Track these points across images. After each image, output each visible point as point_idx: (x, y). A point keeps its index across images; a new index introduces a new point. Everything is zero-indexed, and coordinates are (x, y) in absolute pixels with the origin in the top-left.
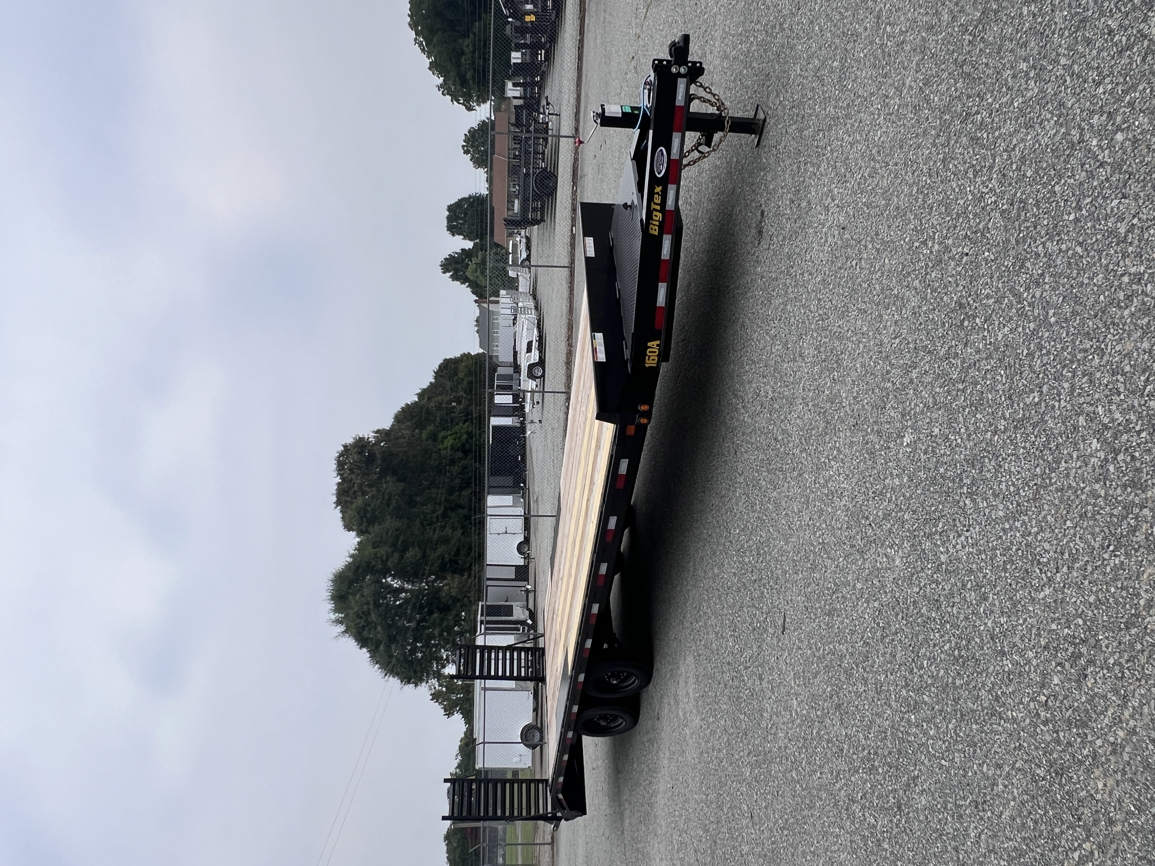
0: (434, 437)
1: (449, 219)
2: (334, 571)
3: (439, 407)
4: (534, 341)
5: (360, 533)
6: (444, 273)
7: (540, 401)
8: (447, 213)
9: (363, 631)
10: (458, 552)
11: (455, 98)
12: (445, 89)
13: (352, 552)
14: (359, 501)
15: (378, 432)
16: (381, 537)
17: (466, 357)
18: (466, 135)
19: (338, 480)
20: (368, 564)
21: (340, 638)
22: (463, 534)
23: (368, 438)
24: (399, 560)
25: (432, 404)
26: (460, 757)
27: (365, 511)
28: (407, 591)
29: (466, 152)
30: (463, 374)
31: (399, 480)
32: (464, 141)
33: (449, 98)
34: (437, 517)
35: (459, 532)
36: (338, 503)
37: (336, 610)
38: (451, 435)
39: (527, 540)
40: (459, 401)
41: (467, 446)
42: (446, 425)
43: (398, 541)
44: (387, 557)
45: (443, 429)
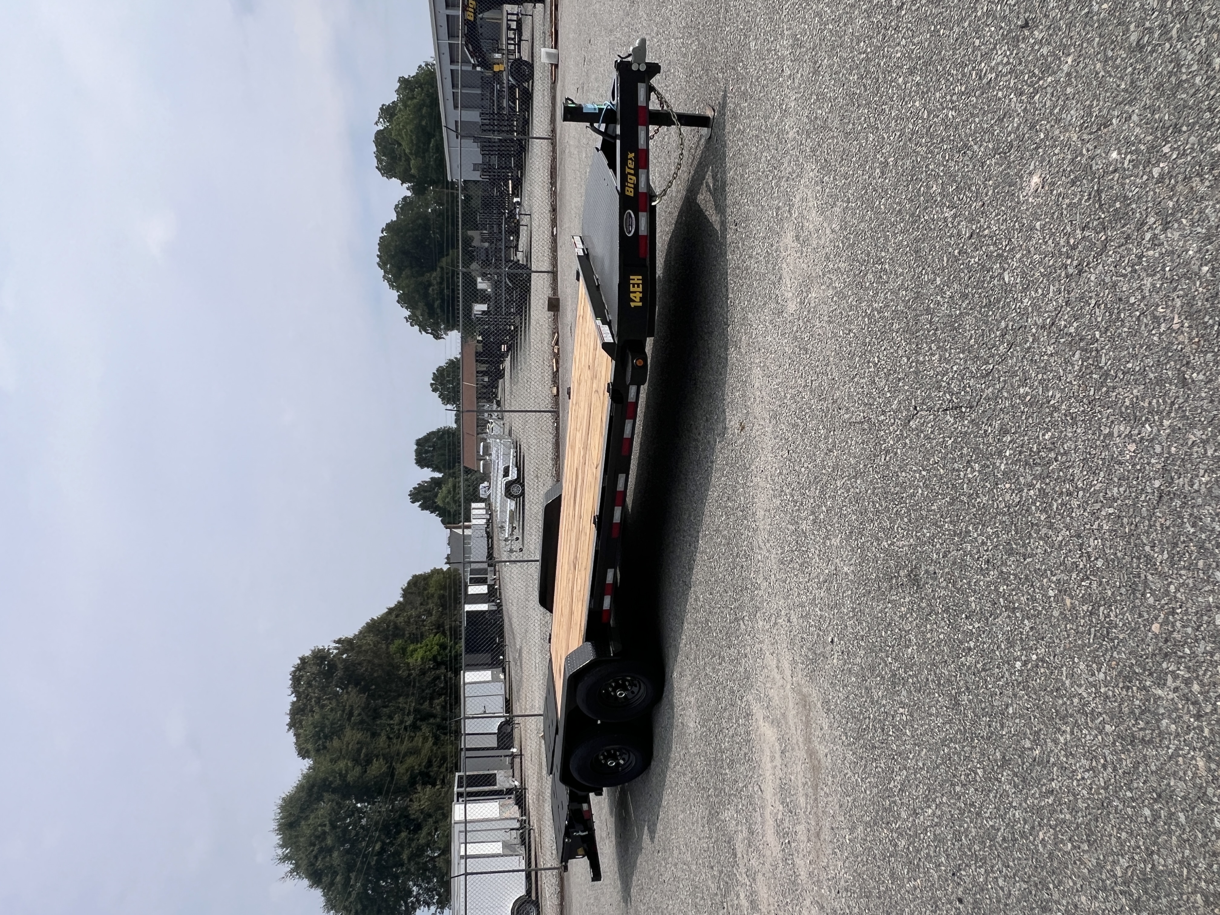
0: (403, 650)
1: (418, 453)
2: (283, 795)
3: (408, 621)
8: (416, 447)
10: (430, 763)
12: (413, 320)
14: (316, 716)
15: (339, 641)
16: (341, 751)
17: (436, 572)
18: (434, 374)
19: (293, 698)
21: (287, 880)
22: (435, 744)
25: (401, 619)
29: (434, 390)
30: (433, 589)
32: (433, 379)
33: (417, 328)
34: (406, 729)
36: (291, 725)
37: (283, 844)
38: (421, 648)
40: (429, 613)
41: (439, 658)
42: (416, 638)
43: (360, 755)
44: (346, 771)
45: (413, 643)
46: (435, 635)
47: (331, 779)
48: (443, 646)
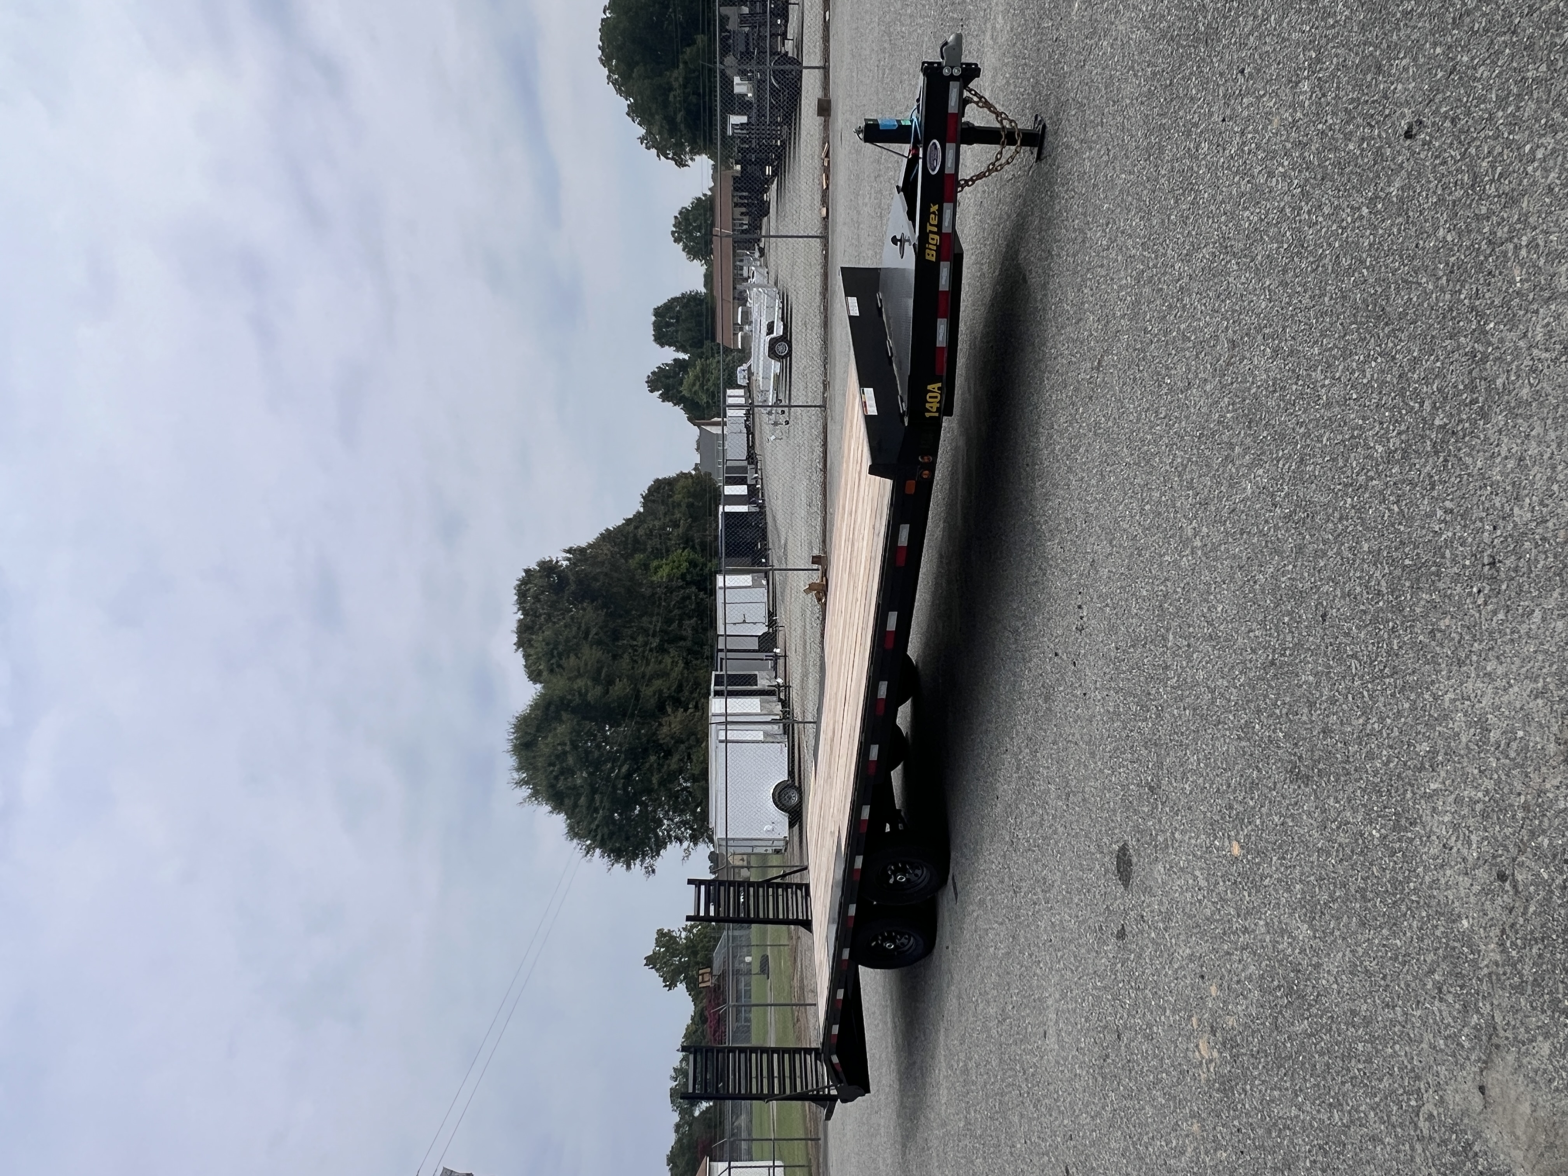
0: (646, 566)
2: (515, 718)
3: (650, 534)
11: (662, 152)
12: (649, 141)
15: (569, 551)
19: (519, 615)
20: (562, 699)
21: (526, 806)
22: (686, 668)
23: (558, 560)
24: (603, 694)
25: (641, 532)
33: (654, 151)
34: (651, 650)
37: (519, 767)
38: (667, 564)
40: (676, 525)
41: (689, 575)
42: (660, 553)
43: (600, 675)
45: (656, 558)
46: (684, 549)
48: (693, 564)
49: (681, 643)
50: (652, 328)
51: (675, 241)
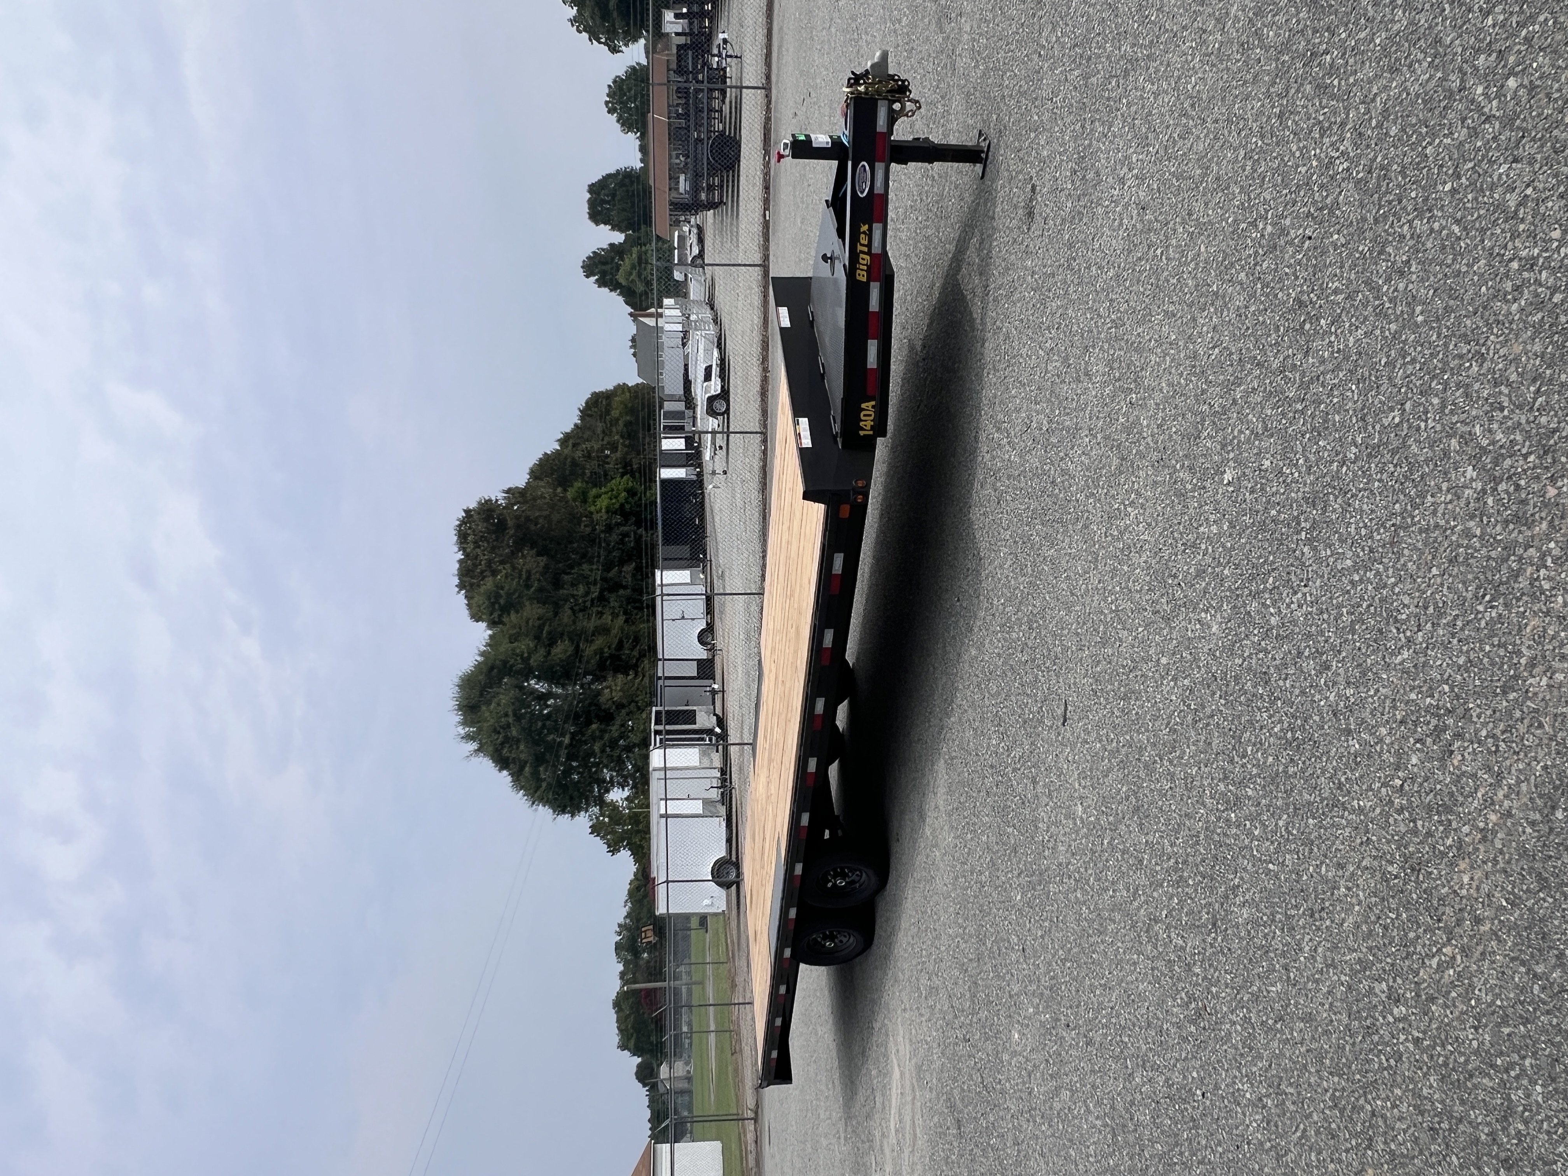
0: (582, 496)
1: (592, 204)
2: (460, 674)
3: (588, 456)
4: (714, 367)
5: (492, 624)
6: (587, 277)
7: (724, 446)
8: (588, 196)
9: (502, 749)
10: (620, 645)
11: (594, 36)
12: (580, 23)
13: (483, 648)
14: (489, 584)
15: (509, 491)
16: (520, 628)
17: (622, 388)
18: (609, 86)
19: (460, 556)
20: (505, 662)
21: (472, 758)
22: (626, 621)
23: (497, 501)
24: (545, 657)
25: (579, 454)
26: (629, 904)
27: (498, 596)
28: (556, 696)
29: (611, 111)
30: (618, 412)
31: (539, 554)
32: (608, 95)
33: (585, 35)
34: (592, 601)
35: (621, 619)
36: (461, 586)
37: (465, 723)
38: (606, 493)
39: (710, 629)
40: (614, 448)
41: (627, 506)
42: (599, 479)
43: (542, 633)
44: (529, 653)
45: (595, 486)
46: (622, 477)
47: (512, 662)
48: (631, 492)
49: (621, 592)
50: (587, 206)
51: (609, 112)
